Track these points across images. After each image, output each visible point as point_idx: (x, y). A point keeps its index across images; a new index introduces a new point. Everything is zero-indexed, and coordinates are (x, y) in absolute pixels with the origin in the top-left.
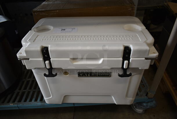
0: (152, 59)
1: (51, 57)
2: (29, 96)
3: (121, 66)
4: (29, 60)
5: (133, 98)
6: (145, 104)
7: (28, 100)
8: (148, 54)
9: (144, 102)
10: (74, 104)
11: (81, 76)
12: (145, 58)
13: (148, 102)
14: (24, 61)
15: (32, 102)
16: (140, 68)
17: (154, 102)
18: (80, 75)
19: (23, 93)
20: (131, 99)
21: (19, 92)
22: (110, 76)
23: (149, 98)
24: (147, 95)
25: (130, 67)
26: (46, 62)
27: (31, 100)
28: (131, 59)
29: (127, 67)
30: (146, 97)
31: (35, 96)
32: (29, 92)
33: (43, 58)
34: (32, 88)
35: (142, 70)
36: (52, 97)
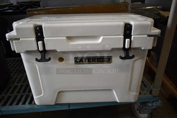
0: (154, 36)
1: (45, 35)
2: (16, 100)
3: (122, 46)
4: (19, 40)
5: (137, 92)
6: (150, 104)
7: (15, 103)
8: (150, 30)
9: (149, 102)
10: (69, 104)
11: (78, 62)
12: (148, 35)
13: (153, 102)
14: (14, 41)
15: (19, 105)
16: (143, 48)
17: (160, 101)
18: (77, 60)
19: (9, 97)
20: (135, 94)
21: (4, 97)
22: (110, 62)
23: (153, 96)
24: (151, 93)
25: (132, 46)
26: (38, 42)
27: (18, 104)
28: (132, 37)
29: (129, 47)
30: (150, 95)
31: (23, 99)
32: (16, 96)
33: (35, 37)
34: (21, 92)
35: (144, 50)
36: (44, 94)
